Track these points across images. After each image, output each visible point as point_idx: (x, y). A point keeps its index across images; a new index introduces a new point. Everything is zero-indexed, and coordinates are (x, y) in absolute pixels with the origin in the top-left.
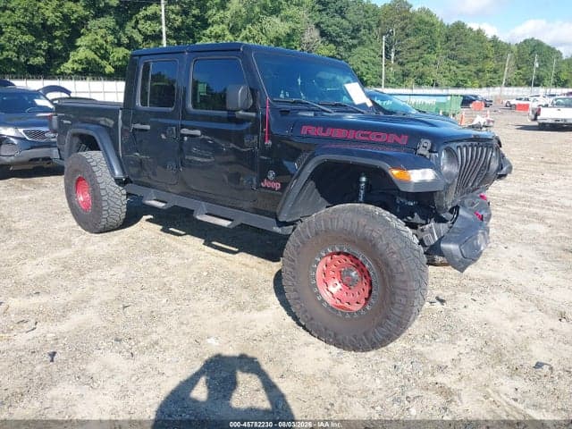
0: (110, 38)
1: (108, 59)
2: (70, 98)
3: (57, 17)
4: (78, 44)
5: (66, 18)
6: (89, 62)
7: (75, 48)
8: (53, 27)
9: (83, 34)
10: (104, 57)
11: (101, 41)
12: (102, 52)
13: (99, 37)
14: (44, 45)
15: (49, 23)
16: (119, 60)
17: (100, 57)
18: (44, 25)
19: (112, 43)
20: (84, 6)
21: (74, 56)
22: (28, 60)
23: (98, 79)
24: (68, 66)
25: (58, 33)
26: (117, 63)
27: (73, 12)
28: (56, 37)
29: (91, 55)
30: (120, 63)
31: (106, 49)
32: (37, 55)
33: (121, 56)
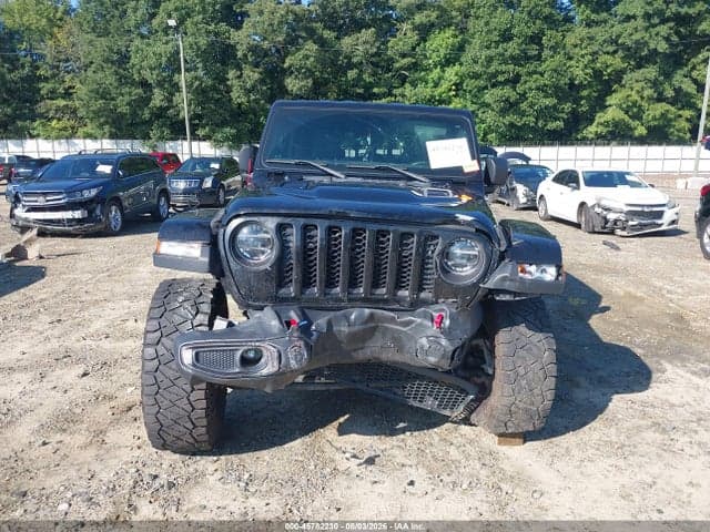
0: (648, 92)
1: (640, 119)
2: (528, 165)
3: (586, 74)
4: (608, 103)
5: (597, 74)
6: (616, 124)
7: (604, 107)
8: (581, 86)
9: (614, 91)
10: (637, 117)
11: (635, 97)
12: (635, 110)
13: (633, 93)
14: (568, 107)
15: (576, 82)
16: (654, 119)
17: (630, 117)
18: (572, 85)
19: (650, 99)
20: (622, 58)
21: (601, 117)
22: (545, 125)
23: (623, 144)
24: (592, 130)
25: (585, 93)
26: (652, 124)
27: (607, 67)
28: (582, 98)
29: (620, 115)
30: (656, 123)
31: (640, 106)
32: (556, 119)
33: (658, 113)
